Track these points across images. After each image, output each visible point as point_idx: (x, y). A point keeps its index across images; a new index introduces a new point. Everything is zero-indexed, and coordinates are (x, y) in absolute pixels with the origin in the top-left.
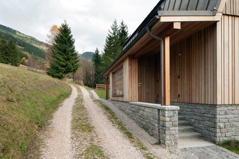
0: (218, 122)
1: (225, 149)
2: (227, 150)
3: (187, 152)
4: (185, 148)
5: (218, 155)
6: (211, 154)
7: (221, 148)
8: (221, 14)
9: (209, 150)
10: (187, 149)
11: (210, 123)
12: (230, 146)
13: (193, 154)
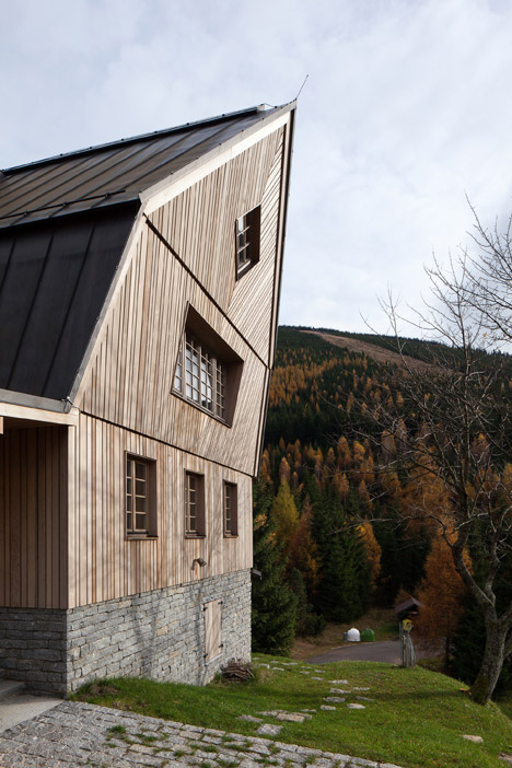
0: (69, 646)
1: (86, 705)
2: (91, 706)
3: (18, 738)
4: (8, 730)
5: (82, 721)
6: (68, 724)
7: (80, 705)
8: (78, 412)
9: (58, 715)
10: (15, 731)
11: (50, 652)
12: (92, 694)
13: (35, 738)
